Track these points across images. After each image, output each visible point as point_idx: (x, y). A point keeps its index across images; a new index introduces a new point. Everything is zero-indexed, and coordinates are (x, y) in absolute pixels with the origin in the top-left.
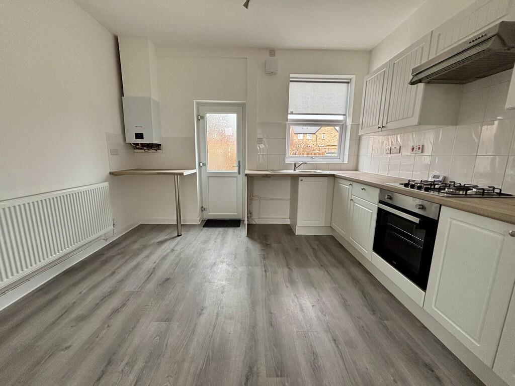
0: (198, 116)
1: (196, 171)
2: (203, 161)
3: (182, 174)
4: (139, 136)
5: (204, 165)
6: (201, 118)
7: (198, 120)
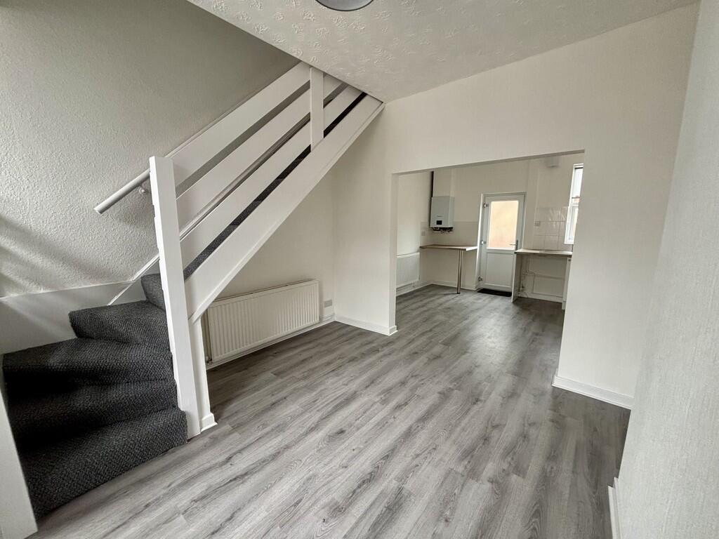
0: (484, 204)
1: (478, 247)
2: (484, 240)
3: (465, 250)
4: (439, 223)
5: (485, 243)
6: (486, 206)
7: (483, 207)
